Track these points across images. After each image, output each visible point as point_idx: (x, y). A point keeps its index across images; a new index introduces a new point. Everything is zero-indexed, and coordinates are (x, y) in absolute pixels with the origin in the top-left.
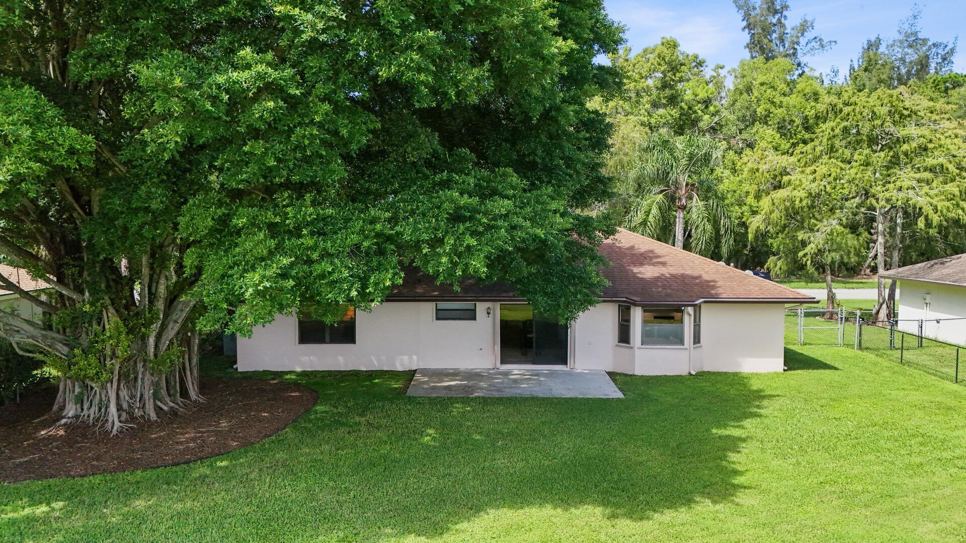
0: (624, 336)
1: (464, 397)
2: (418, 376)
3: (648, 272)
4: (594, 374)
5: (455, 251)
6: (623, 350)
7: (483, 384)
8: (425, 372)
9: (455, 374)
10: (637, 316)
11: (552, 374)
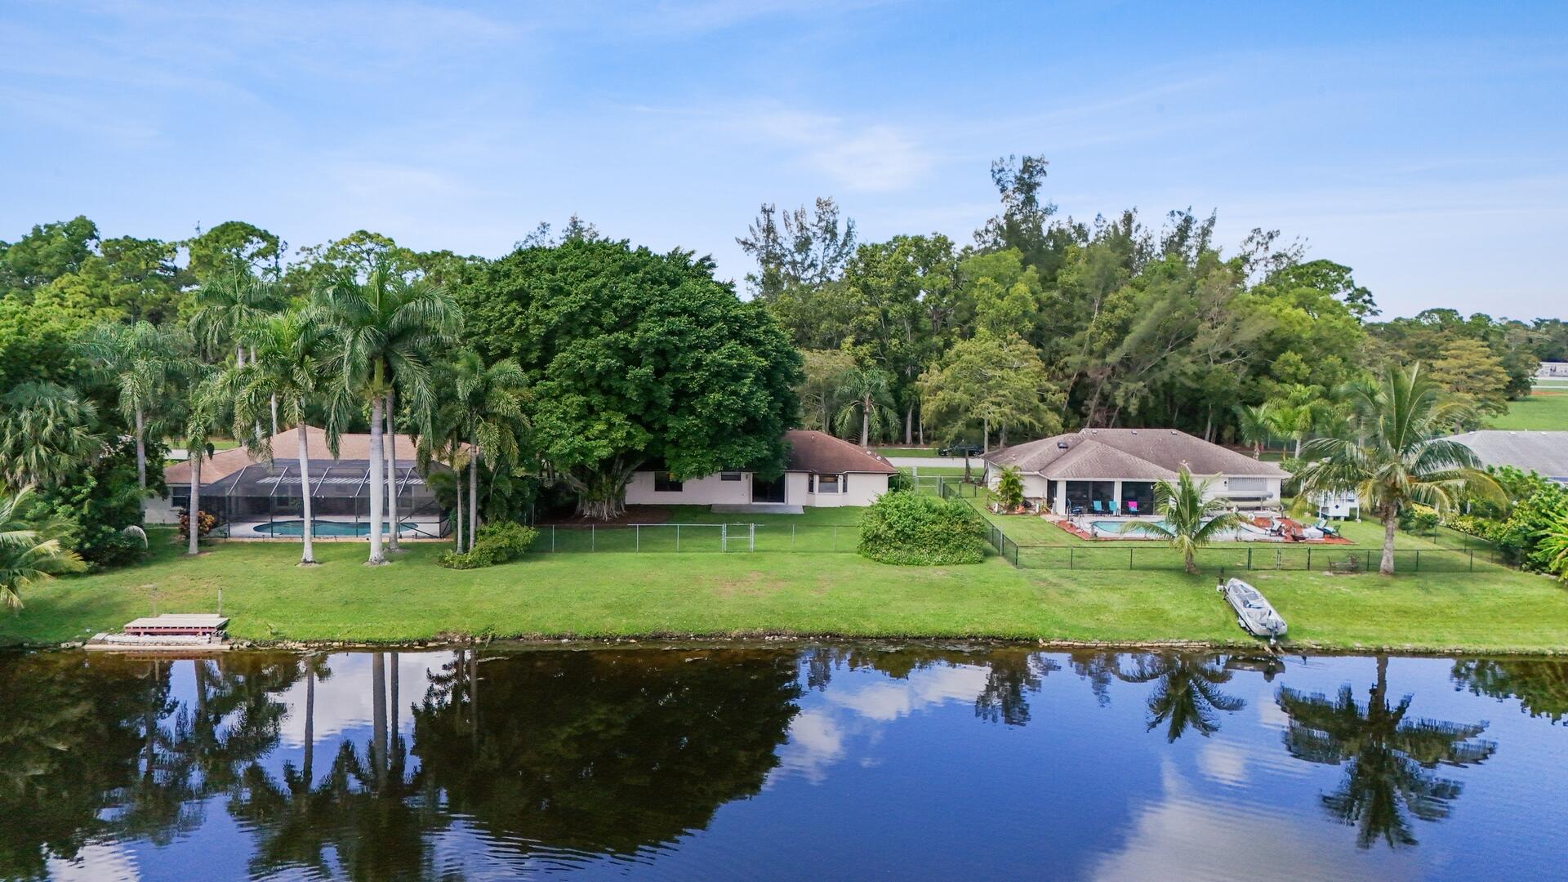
0: (811, 489)
1: (736, 513)
2: (713, 506)
4: (796, 506)
6: (811, 496)
7: (744, 509)
8: (716, 505)
9: (731, 506)
10: (817, 479)
11: (777, 506)
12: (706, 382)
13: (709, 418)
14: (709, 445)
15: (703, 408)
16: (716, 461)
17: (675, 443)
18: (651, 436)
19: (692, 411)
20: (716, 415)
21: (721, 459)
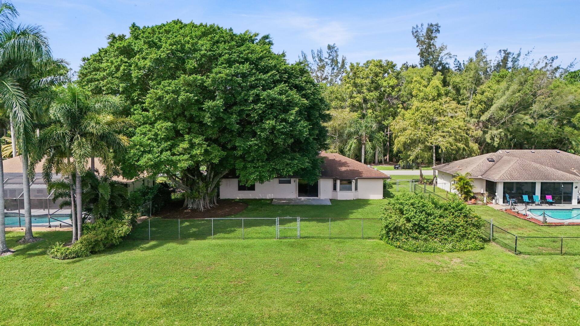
0: (335, 188)
1: (288, 204)
2: (274, 200)
3: (343, 169)
4: (326, 199)
5: (287, 171)
6: (335, 193)
7: (293, 202)
8: (276, 199)
9: (285, 199)
10: (338, 182)
11: (314, 199)
12: (263, 112)
13: (266, 139)
14: (267, 160)
15: (262, 132)
16: (273, 171)
17: (242, 157)
18: (225, 153)
19: (254, 134)
20: (271, 137)
21: (276, 169)
